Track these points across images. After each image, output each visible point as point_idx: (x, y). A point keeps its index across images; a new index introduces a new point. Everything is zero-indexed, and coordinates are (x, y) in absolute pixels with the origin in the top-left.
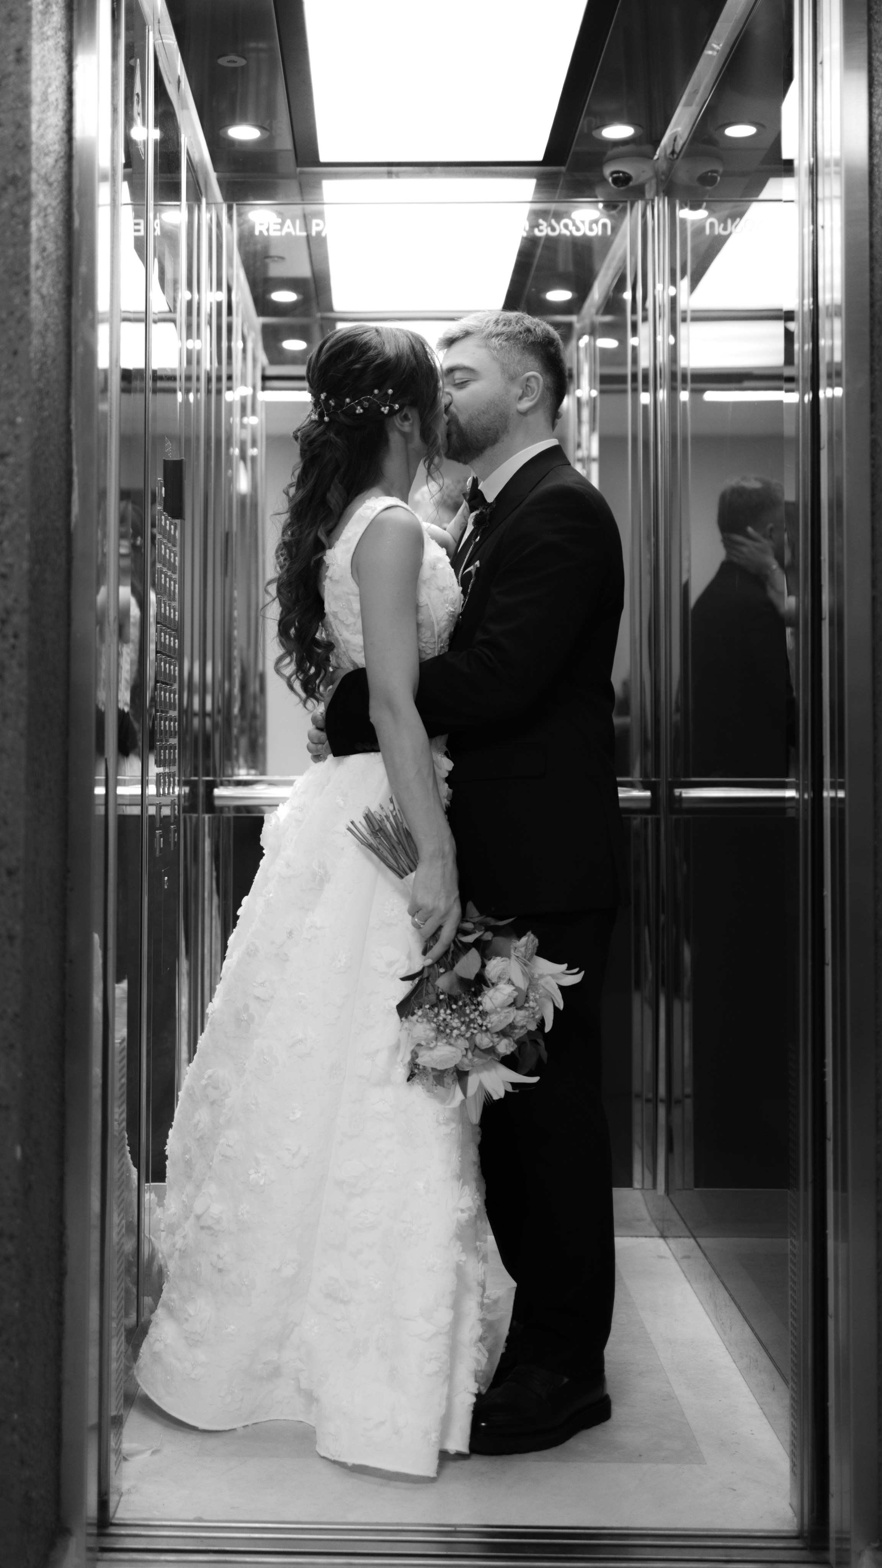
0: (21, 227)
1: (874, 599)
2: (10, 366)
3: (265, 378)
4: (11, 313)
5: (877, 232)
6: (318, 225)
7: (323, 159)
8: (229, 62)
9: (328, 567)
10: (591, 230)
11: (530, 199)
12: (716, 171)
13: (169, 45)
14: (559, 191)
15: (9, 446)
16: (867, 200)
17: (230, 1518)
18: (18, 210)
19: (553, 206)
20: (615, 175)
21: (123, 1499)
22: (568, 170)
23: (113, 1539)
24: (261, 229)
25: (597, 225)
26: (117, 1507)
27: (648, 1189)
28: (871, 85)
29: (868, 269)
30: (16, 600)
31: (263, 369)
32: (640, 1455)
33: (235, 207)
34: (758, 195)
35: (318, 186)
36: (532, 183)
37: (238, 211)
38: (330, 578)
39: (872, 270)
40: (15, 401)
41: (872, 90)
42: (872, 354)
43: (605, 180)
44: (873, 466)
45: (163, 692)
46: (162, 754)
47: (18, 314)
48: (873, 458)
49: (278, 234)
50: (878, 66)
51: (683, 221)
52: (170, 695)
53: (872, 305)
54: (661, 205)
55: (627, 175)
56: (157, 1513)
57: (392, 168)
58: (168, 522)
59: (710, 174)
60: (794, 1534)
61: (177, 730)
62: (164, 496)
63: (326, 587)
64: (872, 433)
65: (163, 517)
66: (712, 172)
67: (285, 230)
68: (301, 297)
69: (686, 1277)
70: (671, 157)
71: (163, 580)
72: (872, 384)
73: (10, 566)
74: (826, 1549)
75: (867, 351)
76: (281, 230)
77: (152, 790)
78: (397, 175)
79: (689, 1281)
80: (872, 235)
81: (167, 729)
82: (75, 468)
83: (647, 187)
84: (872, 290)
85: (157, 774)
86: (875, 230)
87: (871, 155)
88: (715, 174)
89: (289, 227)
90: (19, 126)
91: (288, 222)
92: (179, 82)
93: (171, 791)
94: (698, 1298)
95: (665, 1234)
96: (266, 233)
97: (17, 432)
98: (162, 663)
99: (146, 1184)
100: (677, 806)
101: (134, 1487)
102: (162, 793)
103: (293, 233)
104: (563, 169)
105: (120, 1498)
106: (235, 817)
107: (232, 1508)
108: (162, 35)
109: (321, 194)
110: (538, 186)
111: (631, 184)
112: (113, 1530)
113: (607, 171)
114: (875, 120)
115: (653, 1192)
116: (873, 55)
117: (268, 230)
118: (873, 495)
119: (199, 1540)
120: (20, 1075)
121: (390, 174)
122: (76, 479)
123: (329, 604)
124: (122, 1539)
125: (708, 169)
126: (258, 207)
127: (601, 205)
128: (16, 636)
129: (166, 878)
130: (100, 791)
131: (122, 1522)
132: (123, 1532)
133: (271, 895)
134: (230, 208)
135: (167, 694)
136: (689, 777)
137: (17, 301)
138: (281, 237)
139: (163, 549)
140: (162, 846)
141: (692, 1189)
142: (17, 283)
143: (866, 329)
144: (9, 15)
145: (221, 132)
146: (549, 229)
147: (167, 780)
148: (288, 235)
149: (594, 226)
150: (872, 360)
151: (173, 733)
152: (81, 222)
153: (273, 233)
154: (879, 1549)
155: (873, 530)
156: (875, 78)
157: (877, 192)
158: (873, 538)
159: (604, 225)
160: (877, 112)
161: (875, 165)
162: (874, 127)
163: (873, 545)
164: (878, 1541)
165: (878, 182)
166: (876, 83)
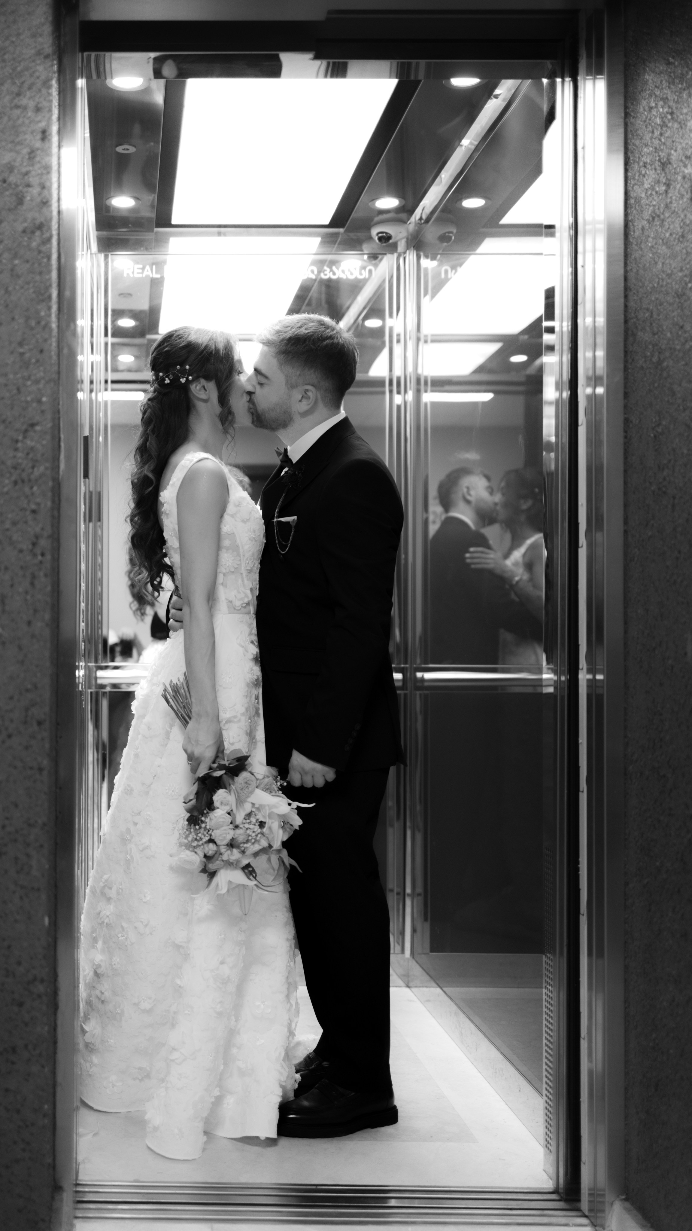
0: (45, 260)
1: (625, 532)
2: (37, 361)
4: (39, 323)
5: (631, 269)
7: (174, 222)
8: (124, 149)
9: (163, 505)
10: (361, 274)
11: (314, 252)
12: (451, 232)
14: (336, 245)
15: (37, 418)
16: (622, 246)
18: (43, 248)
19: (330, 257)
20: (380, 235)
22: (345, 231)
23: (81, 1195)
24: (127, 273)
25: (365, 271)
27: (397, 954)
28: (627, 163)
29: (622, 295)
30: (42, 529)
32: (432, 1137)
33: (110, 256)
34: (475, 250)
35: (167, 242)
36: (318, 240)
37: (111, 258)
38: (165, 514)
39: (626, 297)
40: (41, 386)
41: (628, 167)
43: (370, 238)
44: (626, 437)
47: (43, 323)
48: (626, 432)
49: (140, 276)
50: (634, 149)
51: (426, 269)
53: (626, 322)
54: (411, 256)
55: (388, 235)
57: (221, 228)
59: (447, 234)
60: (551, 1190)
64: (625, 414)
66: (449, 232)
67: (145, 273)
69: (431, 1014)
70: (419, 222)
72: (626, 378)
73: (38, 504)
74: (579, 1200)
76: (142, 273)
78: (224, 234)
79: (434, 1017)
80: (626, 272)
82: (62, 436)
83: (399, 243)
86: (629, 268)
87: (626, 215)
88: (451, 235)
89: (148, 271)
90: (43, 187)
91: (148, 268)
94: (444, 1029)
95: (410, 985)
96: (131, 275)
97: (43, 408)
100: (419, 684)
101: (86, 1159)
103: (150, 275)
104: (341, 230)
106: (110, 692)
107: (158, 1173)
109: (168, 248)
110: (323, 243)
111: (391, 241)
112: (80, 1189)
113: (374, 232)
114: (630, 188)
115: (401, 955)
117: (133, 273)
118: (626, 458)
120: (47, 866)
121: (219, 234)
122: (62, 445)
125: (448, 230)
127: (366, 257)
128: (43, 555)
131: (84, 1183)
132: (87, 1190)
134: (106, 257)
136: (428, 664)
137: (42, 314)
138: (142, 277)
141: (428, 954)
142: (43, 301)
143: (621, 339)
144: (36, 106)
145: (106, 201)
146: (331, 273)
148: (147, 276)
149: (363, 271)
150: (626, 362)
153: (136, 275)
154: (626, 1200)
155: (625, 483)
156: (631, 158)
157: (631, 241)
158: (625, 489)
159: (370, 271)
160: (632, 183)
161: (630, 221)
162: (629, 194)
163: (625, 494)
164: (625, 1194)
165: (632, 233)
166: (632, 161)
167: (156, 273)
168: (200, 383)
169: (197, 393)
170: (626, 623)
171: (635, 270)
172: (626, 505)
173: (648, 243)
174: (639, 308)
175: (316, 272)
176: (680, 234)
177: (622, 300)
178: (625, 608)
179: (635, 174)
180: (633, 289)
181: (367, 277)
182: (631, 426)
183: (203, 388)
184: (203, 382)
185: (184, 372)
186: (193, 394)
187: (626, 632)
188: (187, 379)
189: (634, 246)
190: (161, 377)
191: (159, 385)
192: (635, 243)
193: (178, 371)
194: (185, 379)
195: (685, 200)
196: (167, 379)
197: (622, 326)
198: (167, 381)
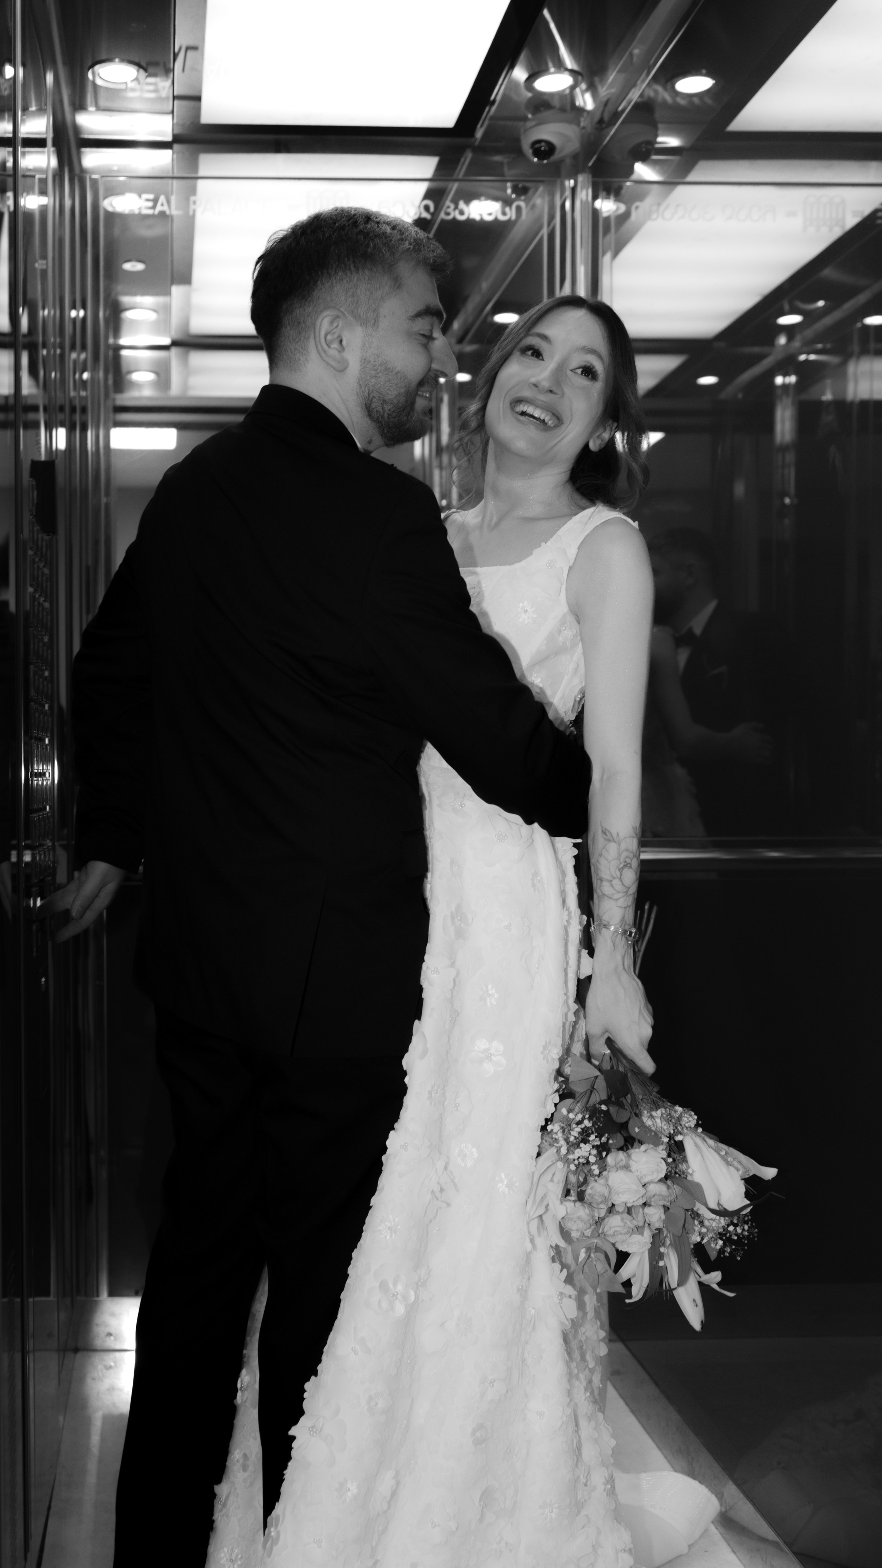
10: (504, 214)
11: (428, 178)
20: (536, 146)
25: (510, 209)
55: (550, 145)
58: (39, 536)
65: (35, 529)
67: (159, 208)
71: (36, 607)
78: (287, 146)
89: (162, 205)
91: (162, 198)
111: (556, 157)
129: (43, 980)
139: (35, 569)
146: (457, 211)
149: (507, 209)
159: (519, 209)
175: (432, 209)
181: (514, 217)
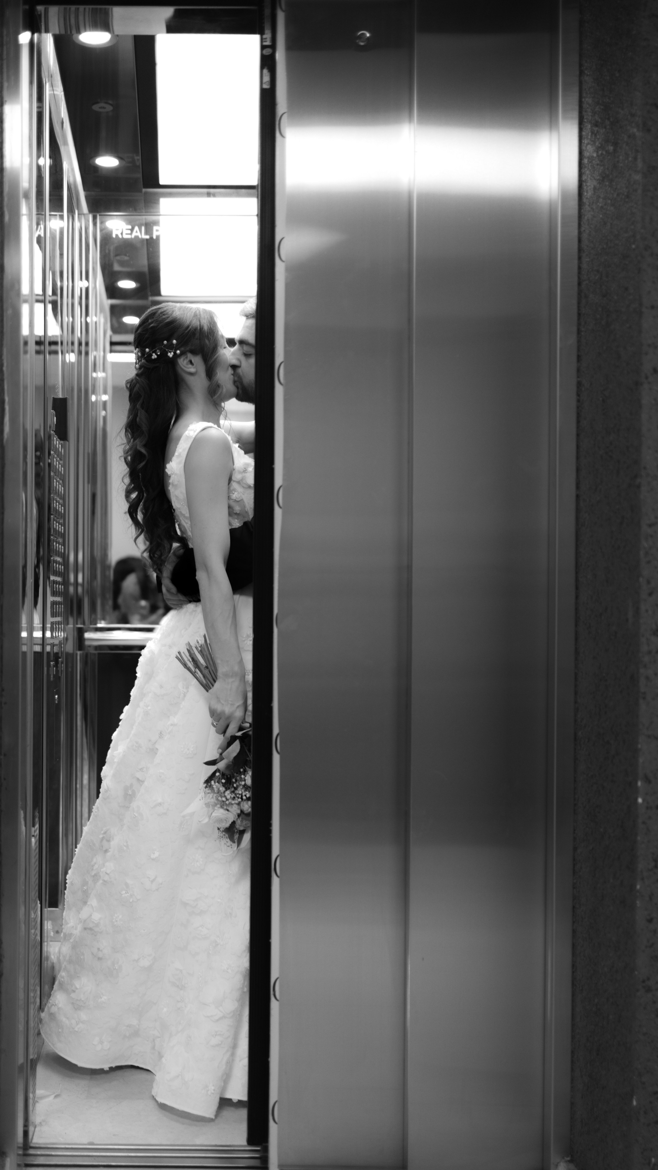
1: (578, 496)
3: (112, 344)
5: (584, 231)
6: (157, 231)
7: (162, 182)
8: (101, 108)
9: (170, 477)
13: (57, 95)
16: (576, 207)
17: (113, 1142)
21: (37, 1129)
23: (31, 1158)
24: (117, 233)
26: (33, 1135)
29: (576, 257)
31: (111, 337)
33: (98, 217)
35: (157, 202)
37: (100, 220)
38: (173, 485)
41: (582, 126)
42: (579, 319)
44: (578, 401)
45: (55, 564)
46: (55, 608)
48: (578, 395)
49: (129, 237)
50: (587, 108)
52: (59, 566)
53: (579, 284)
56: (62, 1140)
57: (210, 190)
58: (58, 442)
61: (63, 591)
62: (55, 423)
63: (171, 491)
64: (578, 377)
65: (55, 438)
68: (139, 285)
71: (55, 483)
75: (575, 318)
76: (131, 234)
77: (48, 634)
78: (214, 195)
80: (580, 233)
81: (58, 590)
82: (7, 398)
84: (579, 273)
85: (51, 622)
86: (583, 229)
89: (137, 232)
91: (136, 228)
92: (62, 123)
93: (60, 634)
96: (120, 236)
98: (55, 543)
99: (45, 909)
101: (44, 1121)
102: (54, 636)
103: (140, 237)
105: (35, 1129)
107: (114, 1135)
108: (54, 88)
109: (159, 208)
112: (31, 1152)
114: (584, 148)
116: (583, 100)
117: (122, 234)
118: (578, 422)
119: (93, 1158)
121: (209, 195)
122: (7, 407)
123: (174, 502)
124: (38, 1157)
126: (115, 217)
129: (56, 697)
130: (24, 634)
131: (37, 1146)
132: (39, 1153)
133: (149, 708)
134: (95, 218)
135: (58, 565)
138: (131, 238)
139: (55, 462)
140: (55, 673)
143: (575, 301)
145: (91, 162)
147: (55, 627)
148: (136, 237)
150: (579, 324)
151: (60, 593)
152: (10, 219)
153: (125, 236)
154: (571, 1161)
155: (578, 447)
156: (585, 117)
157: (585, 201)
158: (578, 452)
160: (586, 142)
161: (584, 181)
162: (583, 154)
163: (578, 458)
164: (570, 1156)
165: (586, 194)
166: (585, 120)
167: (146, 233)
168: (187, 358)
169: (185, 367)
170: (577, 588)
171: (587, 232)
172: (578, 470)
173: (598, 204)
174: (591, 270)
176: (626, 194)
177: (576, 262)
178: (577, 573)
179: (588, 134)
180: (586, 251)
182: (583, 389)
183: (189, 363)
184: (190, 356)
185: (171, 347)
186: (181, 368)
187: (577, 597)
188: (175, 353)
189: (587, 206)
190: (147, 353)
191: (147, 361)
192: (588, 204)
193: (165, 346)
194: (172, 353)
195: (630, 159)
196: (154, 354)
197: (576, 288)
198: (154, 356)
